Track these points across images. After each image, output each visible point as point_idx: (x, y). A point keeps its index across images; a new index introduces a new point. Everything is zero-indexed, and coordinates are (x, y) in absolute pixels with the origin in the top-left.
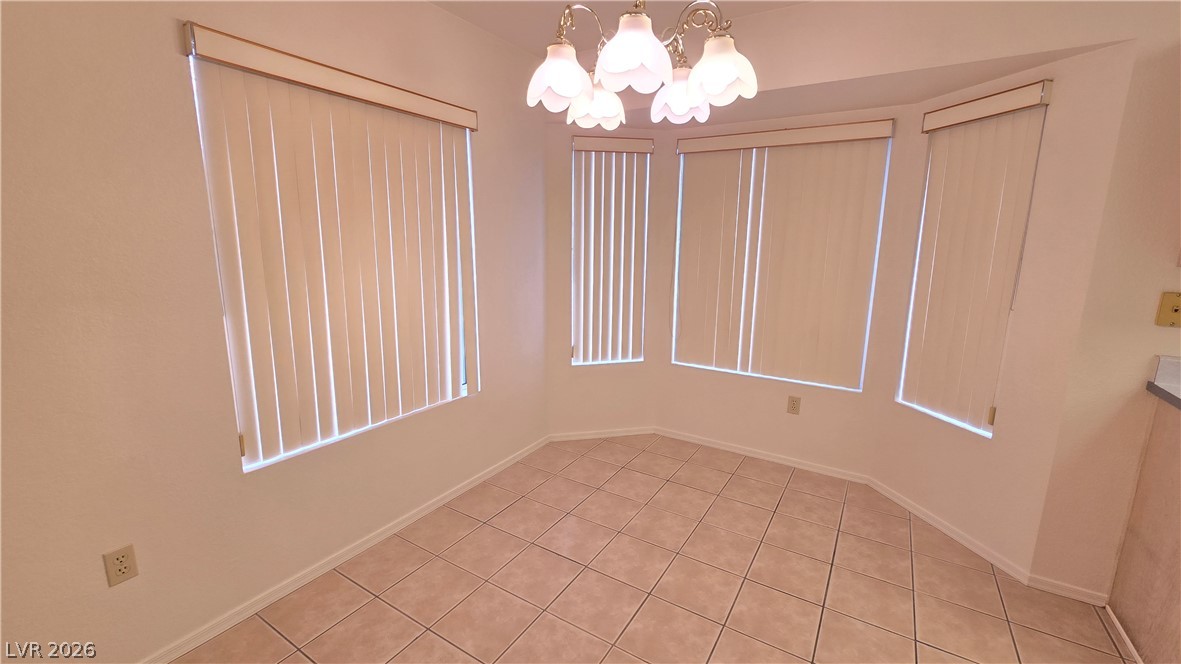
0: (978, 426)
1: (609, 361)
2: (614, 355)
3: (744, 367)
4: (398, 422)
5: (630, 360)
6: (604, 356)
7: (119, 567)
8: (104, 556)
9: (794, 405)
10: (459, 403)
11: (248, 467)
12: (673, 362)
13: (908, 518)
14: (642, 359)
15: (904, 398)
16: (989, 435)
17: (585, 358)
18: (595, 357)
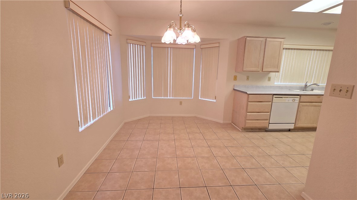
0: (213, 100)
1: (138, 99)
2: (139, 98)
3: (170, 97)
4: (101, 118)
5: (143, 98)
6: (137, 98)
7: (60, 161)
8: (58, 158)
9: (181, 103)
10: (111, 111)
11: (81, 129)
12: (153, 98)
13: (204, 119)
14: (145, 98)
15: (200, 98)
16: (215, 101)
17: (132, 99)
18: (134, 98)
